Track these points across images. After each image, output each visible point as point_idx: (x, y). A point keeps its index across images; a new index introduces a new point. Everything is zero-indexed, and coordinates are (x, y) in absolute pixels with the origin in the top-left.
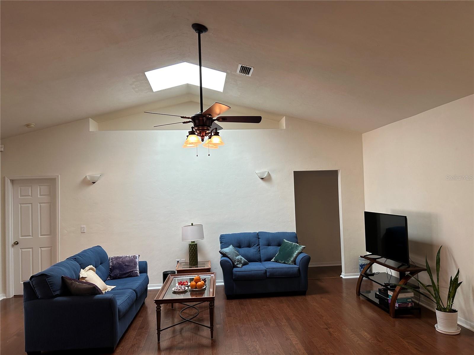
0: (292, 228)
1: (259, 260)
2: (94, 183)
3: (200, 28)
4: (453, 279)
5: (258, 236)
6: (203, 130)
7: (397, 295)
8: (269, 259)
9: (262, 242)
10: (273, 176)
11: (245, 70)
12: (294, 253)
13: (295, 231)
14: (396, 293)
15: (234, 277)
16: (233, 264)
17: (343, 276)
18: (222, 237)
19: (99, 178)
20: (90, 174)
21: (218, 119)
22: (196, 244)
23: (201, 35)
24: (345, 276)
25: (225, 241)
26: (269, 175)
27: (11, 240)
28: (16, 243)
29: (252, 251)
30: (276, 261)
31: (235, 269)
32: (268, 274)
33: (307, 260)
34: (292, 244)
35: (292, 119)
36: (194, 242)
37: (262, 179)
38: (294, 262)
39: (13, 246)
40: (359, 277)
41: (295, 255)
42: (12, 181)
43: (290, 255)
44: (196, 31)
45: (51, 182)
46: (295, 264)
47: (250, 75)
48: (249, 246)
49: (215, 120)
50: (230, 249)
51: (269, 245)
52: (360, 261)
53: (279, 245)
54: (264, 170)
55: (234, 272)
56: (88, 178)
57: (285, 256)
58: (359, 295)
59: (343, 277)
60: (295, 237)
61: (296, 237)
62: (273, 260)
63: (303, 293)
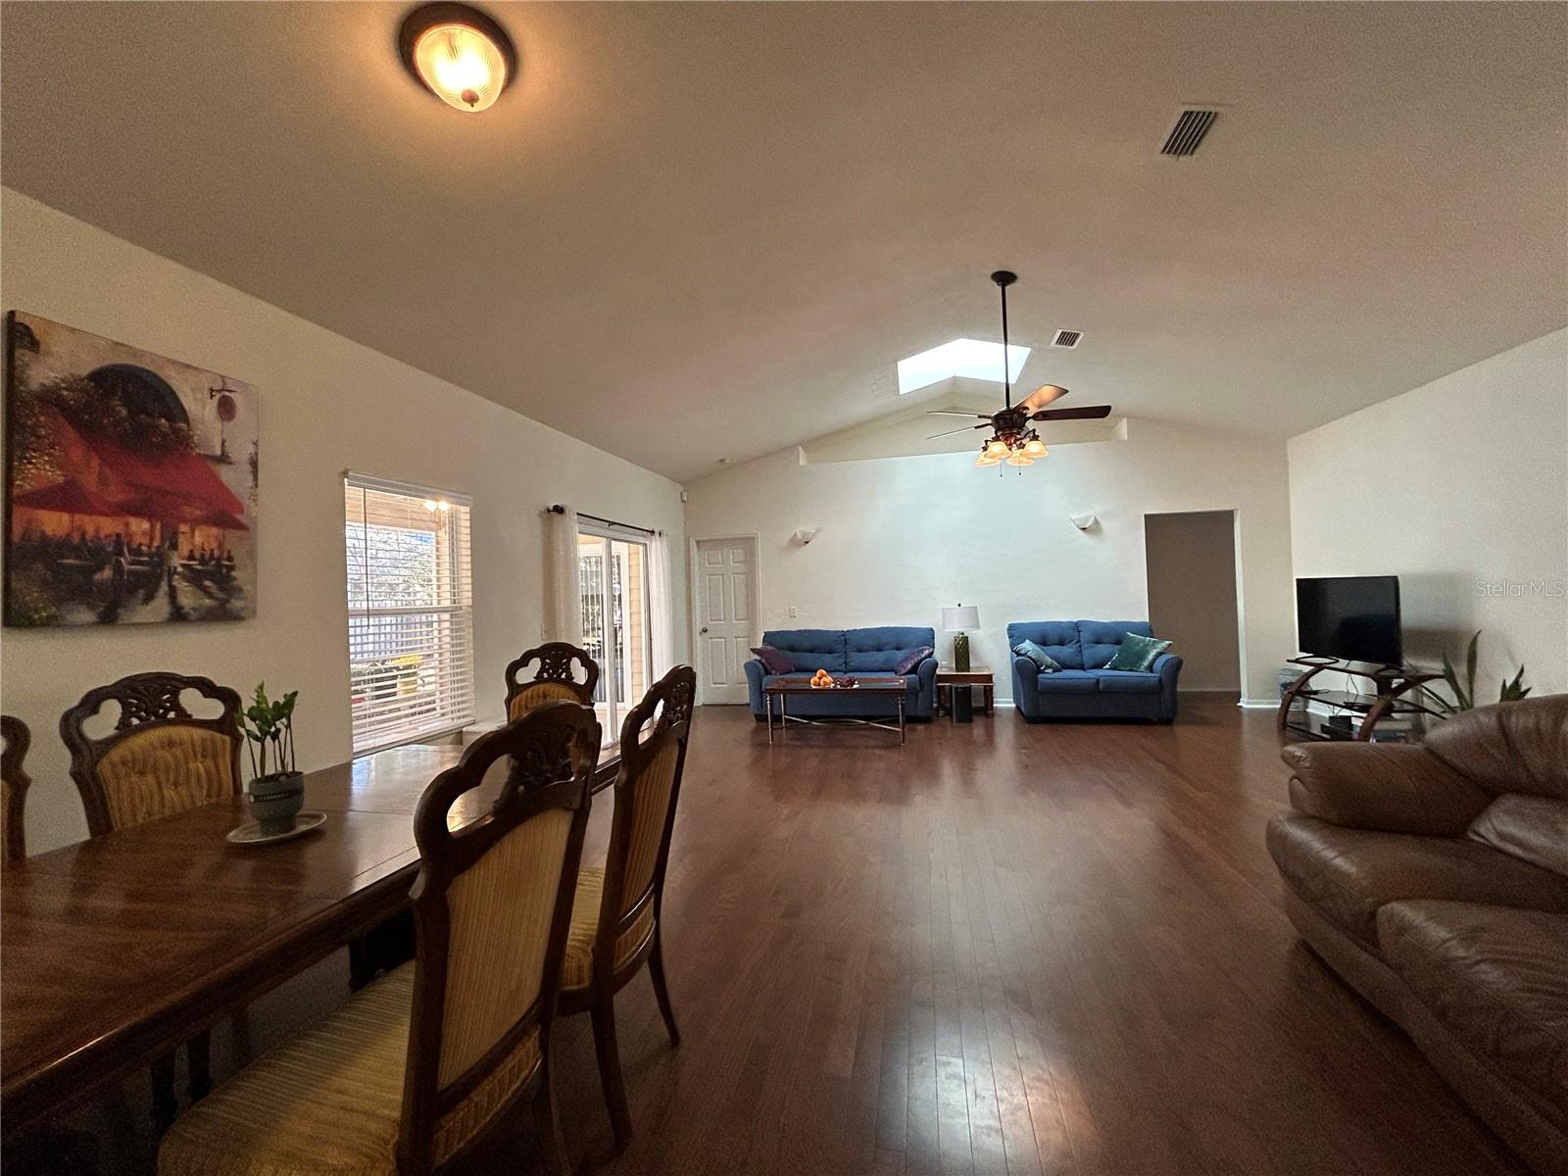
0: (1142, 616)
1: (1082, 668)
2: (807, 543)
3: (1004, 278)
4: (1508, 685)
5: (1077, 627)
6: (1011, 435)
7: (1373, 724)
8: (1100, 666)
9: (1085, 636)
10: (1104, 524)
11: (1068, 339)
12: (1149, 653)
13: (1146, 618)
14: (1370, 719)
15: (1039, 688)
16: (1038, 667)
17: (1243, 703)
18: (1011, 628)
19: (814, 535)
20: (800, 529)
21: (1035, 417)
22: (967, 638)
23: (1007, 288)
24: (1248, 703)
25: (1016, 633)
26: (1096, 522)
27: (698, 627)
28: (705, 630)
29: (1067, 651)
30: (1113, 668)
31: (1040, 676)
32: (1101, 685)
33: (1176, 667)
34: (1144, 641)
35: (1139, 420)
36: (963, 634)
37: (1084, 529)
38: (1150, 668)
39: (700, 633)
40: (1279, 706)
41: (1150, 657)
42: (698, 542)
43: (1142, 655)
44: (997, 282)
45: (747, 544)
46: (1152, 671)
47: (1074, 347)
48: (1062, 643)
49: (1029, 418)
50: (1027, 646)
51: (1098, 642)
52: (1281, 676)
53: (1118, 642)
54: (1087, 515)
55: (1040, 680)
56: (799, 536)
57: (1132, 659)
58: (1284, 729)
59: (1244, 706)
60: (1148, 630)
61: (1151, 630)
62: (1107, 666)
63: (1168, 722)
